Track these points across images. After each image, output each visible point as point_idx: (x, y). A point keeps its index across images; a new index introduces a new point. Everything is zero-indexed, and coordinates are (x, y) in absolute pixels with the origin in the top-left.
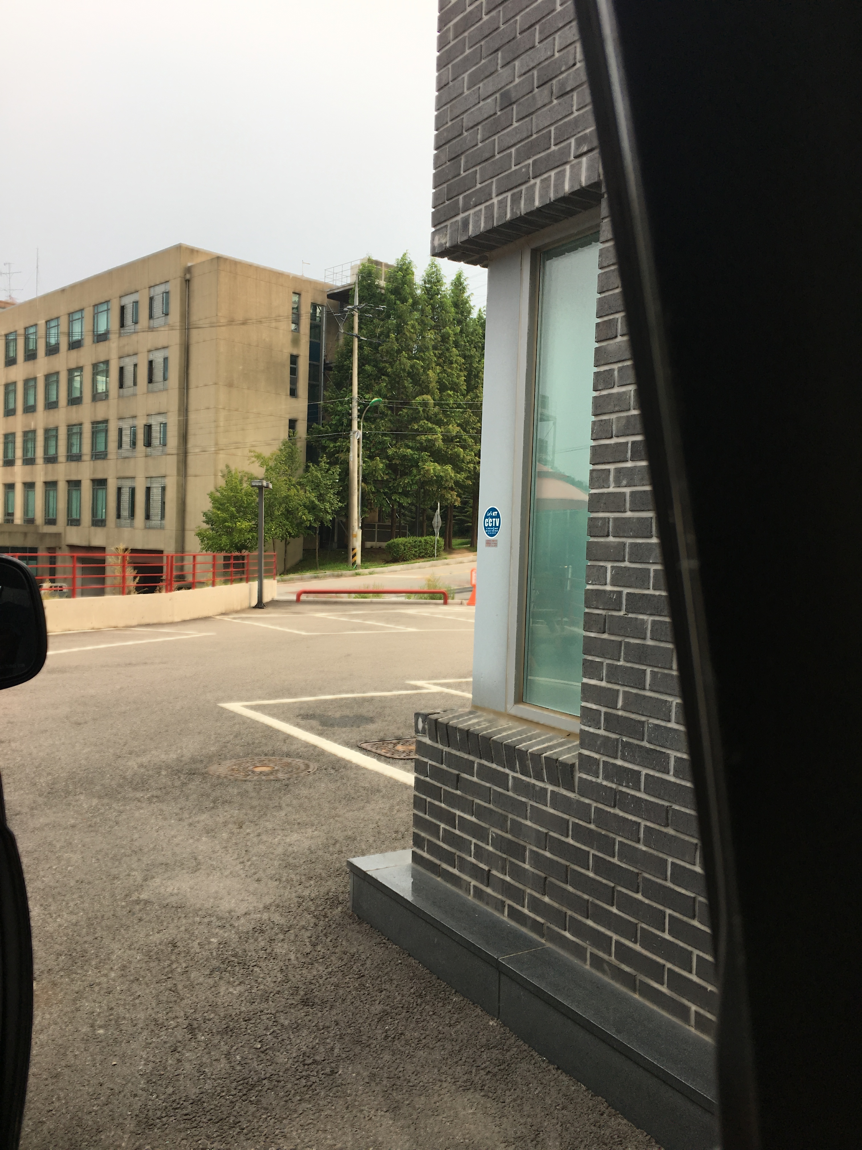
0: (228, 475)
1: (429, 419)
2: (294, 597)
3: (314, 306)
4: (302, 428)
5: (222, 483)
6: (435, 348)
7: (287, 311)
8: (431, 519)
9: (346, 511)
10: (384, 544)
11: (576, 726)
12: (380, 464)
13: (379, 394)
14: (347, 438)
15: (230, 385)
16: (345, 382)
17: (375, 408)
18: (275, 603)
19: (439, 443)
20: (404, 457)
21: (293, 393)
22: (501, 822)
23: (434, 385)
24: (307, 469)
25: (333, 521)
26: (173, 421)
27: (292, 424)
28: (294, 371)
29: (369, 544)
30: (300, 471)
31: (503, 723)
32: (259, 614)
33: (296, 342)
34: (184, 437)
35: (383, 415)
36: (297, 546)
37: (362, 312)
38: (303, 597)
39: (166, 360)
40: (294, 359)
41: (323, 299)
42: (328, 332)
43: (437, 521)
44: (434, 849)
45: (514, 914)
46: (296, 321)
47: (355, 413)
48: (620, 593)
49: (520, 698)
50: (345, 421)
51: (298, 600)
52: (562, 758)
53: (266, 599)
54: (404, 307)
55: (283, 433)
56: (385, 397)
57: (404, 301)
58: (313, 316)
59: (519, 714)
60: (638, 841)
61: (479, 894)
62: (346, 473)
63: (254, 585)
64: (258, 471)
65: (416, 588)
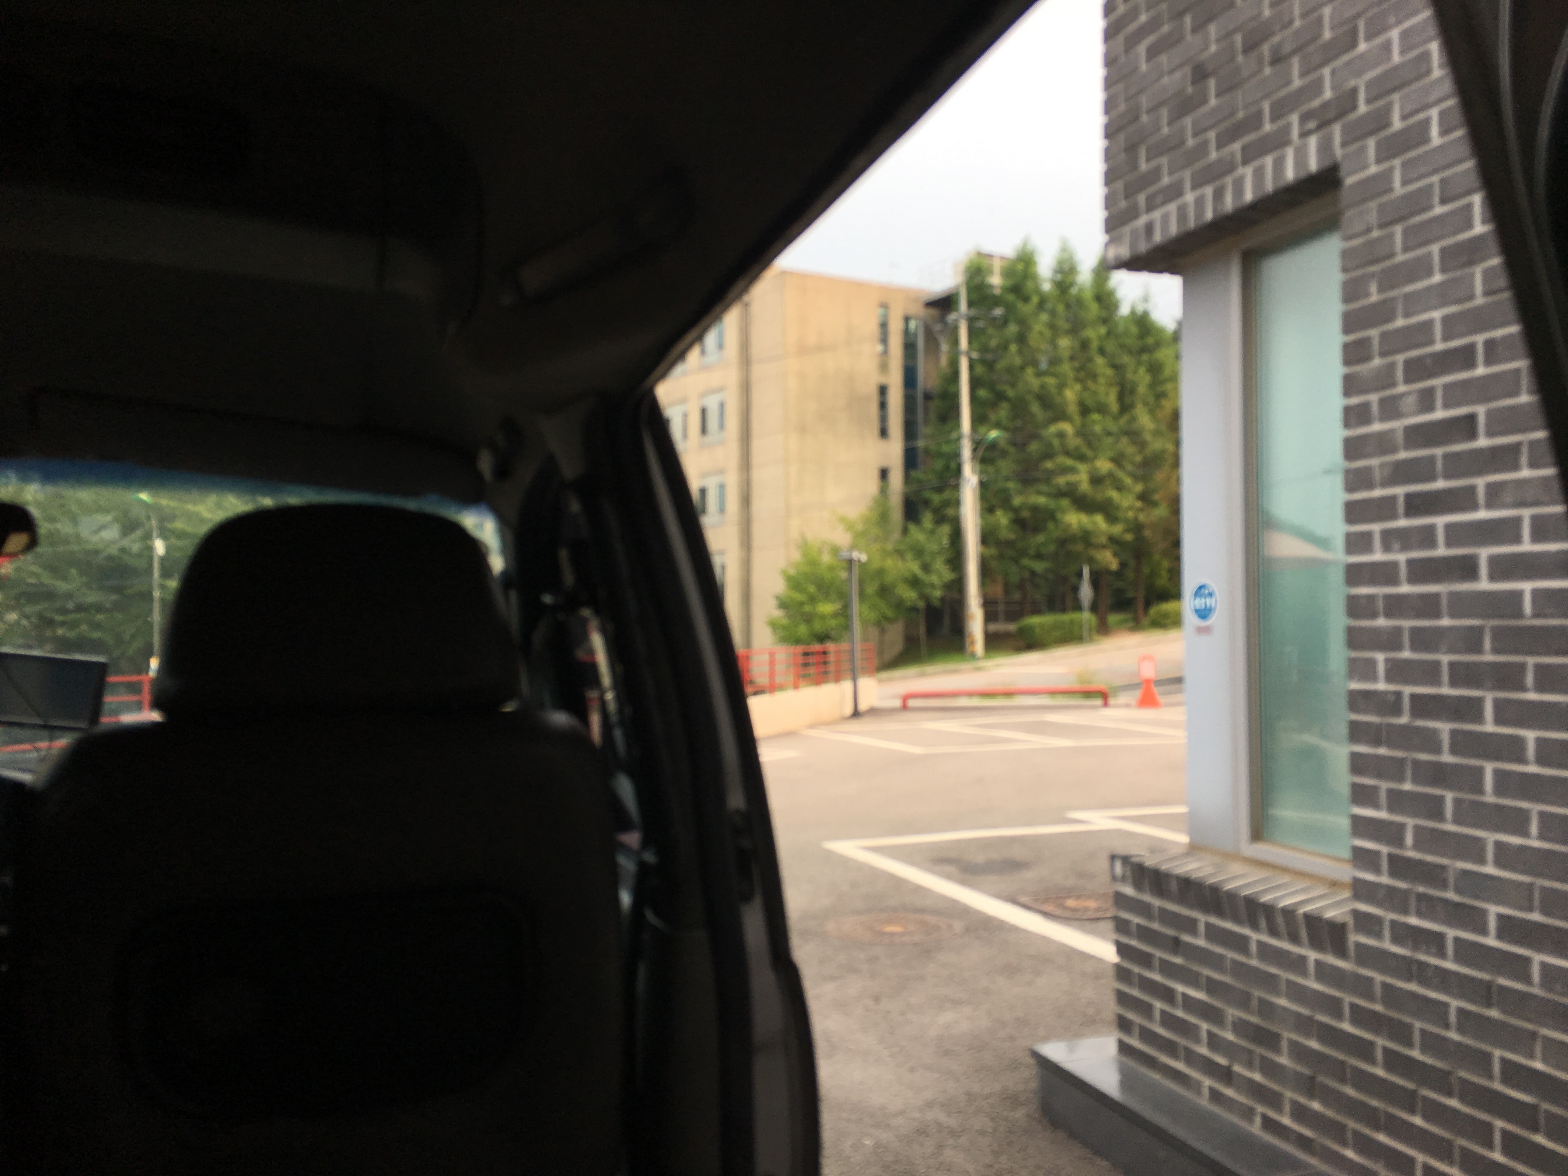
0: (804, 546)
1: (1068, 454)
2: (898, 703)
3: (907, 319)
4: (896, 479)
5: (796, 556)
6: (1072, 358)
7: (872, 327)
8: (1076, 589)
9: (958, 585)
10: (1012, 627)
11: (1347, 872)
12: (1002, 518)
13: (998, 425)
14: (957, 487)
15: (803, 430)
16: (950, 414)
17: (993, 446)
18: (873, 712)
19: (1085, 486)
20: (1035, 509)
21: (884, 433)
22: (1244, 1001)
23: (1073, 409)
24: (905, 531)
25: (942, 599)
26: (732, 481)
27: (884, 474)
28: (883, 405)
29: (993, 627)
30: (896, 535)
31: (1236, 868)
32: (856, 725)
33: (884, 367)
34: (746, 500)
35: (1004, 454)
36: (896, 634)
37: (971, 321)
38: (912, 703)
39: (722, 406)
40: (883, 390)
41: (918, 310)
42: (927, 350)
43: (1086, 592)
44: (1147, 1036)
45: (1269, 1124)
46: (884, 339)
47: (966, 452)
48: (1398, 695)
49: (1258, 833)
50: (953, 465)
51: (905, 707)
52: (1329, 914)
53: (863, 706)
54: (1025, 309)
55: (872, 486)
56: (1005, 429)
57: (1026, 299)
58: (906, 332)
59: (1260, 856)
60: (1447, 1026)
61: (1215, 1096)
62: (957, 536)
63: (847, 686)
64: (842, 538)
65: (1063, 685)
